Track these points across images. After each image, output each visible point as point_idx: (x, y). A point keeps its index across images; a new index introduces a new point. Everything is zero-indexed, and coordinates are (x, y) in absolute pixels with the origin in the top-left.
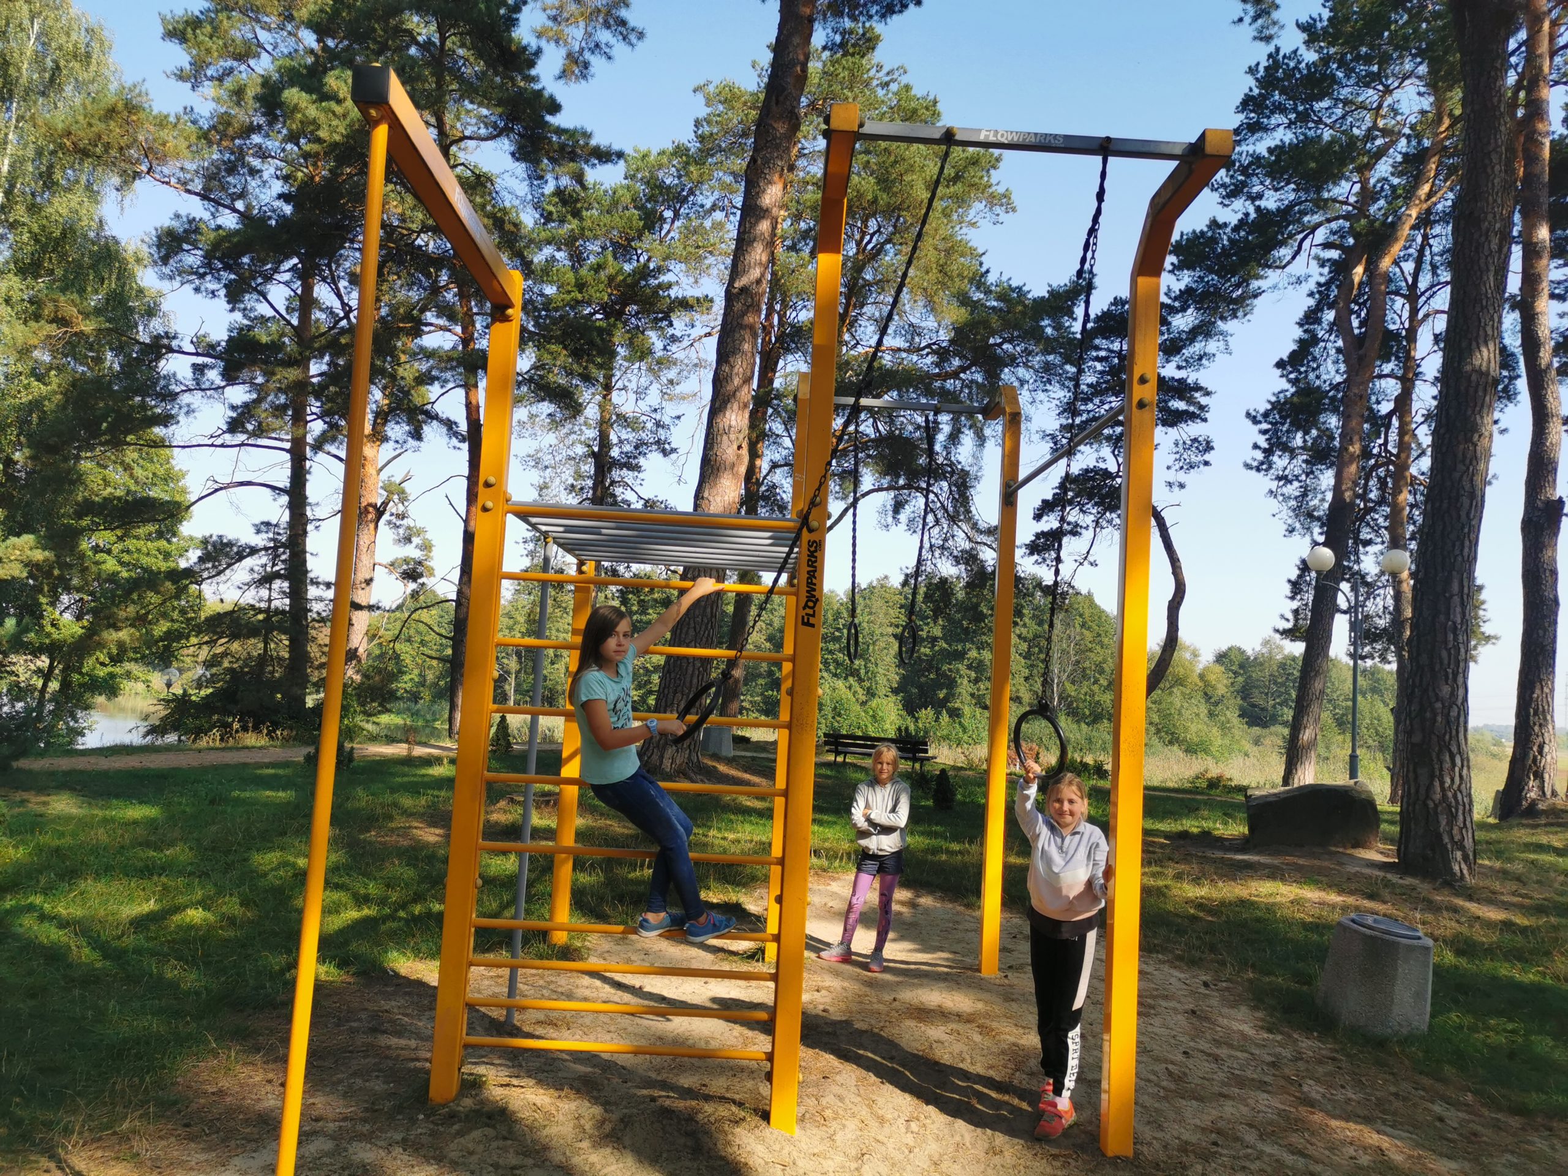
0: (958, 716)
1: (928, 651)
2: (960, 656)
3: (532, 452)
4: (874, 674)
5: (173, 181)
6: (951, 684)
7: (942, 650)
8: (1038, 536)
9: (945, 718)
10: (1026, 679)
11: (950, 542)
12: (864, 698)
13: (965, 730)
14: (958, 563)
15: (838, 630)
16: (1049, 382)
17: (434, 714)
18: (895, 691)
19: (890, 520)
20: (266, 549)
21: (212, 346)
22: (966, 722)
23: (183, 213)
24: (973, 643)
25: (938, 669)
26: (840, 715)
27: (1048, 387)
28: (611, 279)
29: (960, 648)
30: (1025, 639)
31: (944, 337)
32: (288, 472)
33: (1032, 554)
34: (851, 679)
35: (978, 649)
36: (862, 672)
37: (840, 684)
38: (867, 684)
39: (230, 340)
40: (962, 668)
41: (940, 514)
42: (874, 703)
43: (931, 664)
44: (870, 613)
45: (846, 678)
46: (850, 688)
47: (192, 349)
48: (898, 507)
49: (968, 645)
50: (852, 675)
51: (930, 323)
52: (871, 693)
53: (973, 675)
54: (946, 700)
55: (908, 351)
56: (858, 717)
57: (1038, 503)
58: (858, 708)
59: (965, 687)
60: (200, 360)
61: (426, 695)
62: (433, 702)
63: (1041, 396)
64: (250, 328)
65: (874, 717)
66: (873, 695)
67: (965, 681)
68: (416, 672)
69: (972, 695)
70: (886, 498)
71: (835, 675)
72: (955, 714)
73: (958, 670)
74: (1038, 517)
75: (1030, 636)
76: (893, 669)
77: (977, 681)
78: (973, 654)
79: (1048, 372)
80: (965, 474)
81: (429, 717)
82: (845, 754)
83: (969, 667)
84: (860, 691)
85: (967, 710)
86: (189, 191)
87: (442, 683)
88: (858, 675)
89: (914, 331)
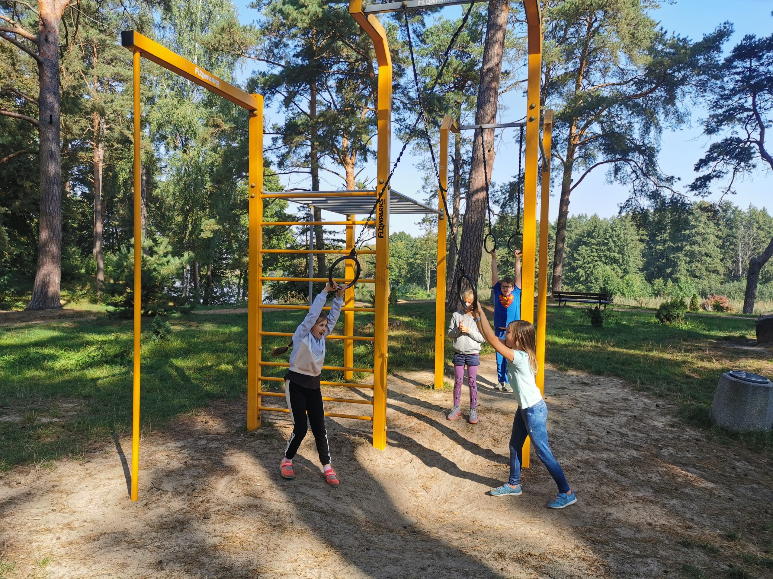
0: (677, 282)
1: (661, 247)
2: (680, 249)
3: (421, 162)
4: (628, 262)
5: (253, 56)
6: (674, 265)
7: (669, 247)
8: (697, 180)
9: (670, 283)
10: (722, 260)
11: (646, 188)
12: (622, 275)
13: (681, 289)
14: (651, 199)
15: (606, 239)
16: (705, 91)
17: (406, 290)
18: (641, 270)
19: (613, 178)
20: (304, 218)
21: (279, 129)
22: (682, 285)
23: (256, 70)
24: (688, 242)
25: (667, 257)
26: (607, 284)
27: (705, 94)
28: (455, 70)
29: (680, 245)
30: (720, 238)
31: (641, 74)
32: (311, 183)
33: (693, 190)
34: (614, 265)
35: (691, 245)
36: (621, 261)
37: (608, 268)
38: (623, 267)
39: (286, 125)
40: (681, 255)
41: (639, 172)
42: (627, 277)
43: (662, 254)
44: (625, 229)
45: (611, 265)
46: (614, 269)
47: (271, 131)
48: (617, 170)
49: (684, 243)
50: (615, 263)
51: (632, 67)
52: (626, 272)
53: (688, 259)
54: (672, 273)
55: (620, 84)
56: (618, 284)
57: (697, 161)
58: (619, 280)
59: (683, 266)
60: (274, 136)
61: (402, 281)
62: (405, 284)
63: (700, 99)
64: (294, 118)
65: (627, 284)
66: (628, 273)
67: (683, 263)
68: (397, 270)
69: (688, 270)
70: (610, 167)
71: (605, 263)
72: (676, 281)
73: (679, 257)
74: (697, 169)
75: (724, 236)
76: (639, 258)
77: (690, 262)
78: (688, 248)
79: (703, 86)
80: (652, 149)
81: (403, 291)
82: (566, 301)
83: (686, 255)
84: (620, 271)
85: (683, 279)
86: (259, 60)
87: (409, 275)
88: (619, 262)
89: (623, 72)
